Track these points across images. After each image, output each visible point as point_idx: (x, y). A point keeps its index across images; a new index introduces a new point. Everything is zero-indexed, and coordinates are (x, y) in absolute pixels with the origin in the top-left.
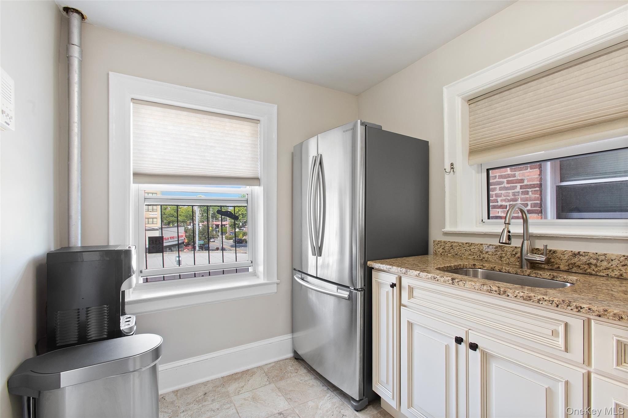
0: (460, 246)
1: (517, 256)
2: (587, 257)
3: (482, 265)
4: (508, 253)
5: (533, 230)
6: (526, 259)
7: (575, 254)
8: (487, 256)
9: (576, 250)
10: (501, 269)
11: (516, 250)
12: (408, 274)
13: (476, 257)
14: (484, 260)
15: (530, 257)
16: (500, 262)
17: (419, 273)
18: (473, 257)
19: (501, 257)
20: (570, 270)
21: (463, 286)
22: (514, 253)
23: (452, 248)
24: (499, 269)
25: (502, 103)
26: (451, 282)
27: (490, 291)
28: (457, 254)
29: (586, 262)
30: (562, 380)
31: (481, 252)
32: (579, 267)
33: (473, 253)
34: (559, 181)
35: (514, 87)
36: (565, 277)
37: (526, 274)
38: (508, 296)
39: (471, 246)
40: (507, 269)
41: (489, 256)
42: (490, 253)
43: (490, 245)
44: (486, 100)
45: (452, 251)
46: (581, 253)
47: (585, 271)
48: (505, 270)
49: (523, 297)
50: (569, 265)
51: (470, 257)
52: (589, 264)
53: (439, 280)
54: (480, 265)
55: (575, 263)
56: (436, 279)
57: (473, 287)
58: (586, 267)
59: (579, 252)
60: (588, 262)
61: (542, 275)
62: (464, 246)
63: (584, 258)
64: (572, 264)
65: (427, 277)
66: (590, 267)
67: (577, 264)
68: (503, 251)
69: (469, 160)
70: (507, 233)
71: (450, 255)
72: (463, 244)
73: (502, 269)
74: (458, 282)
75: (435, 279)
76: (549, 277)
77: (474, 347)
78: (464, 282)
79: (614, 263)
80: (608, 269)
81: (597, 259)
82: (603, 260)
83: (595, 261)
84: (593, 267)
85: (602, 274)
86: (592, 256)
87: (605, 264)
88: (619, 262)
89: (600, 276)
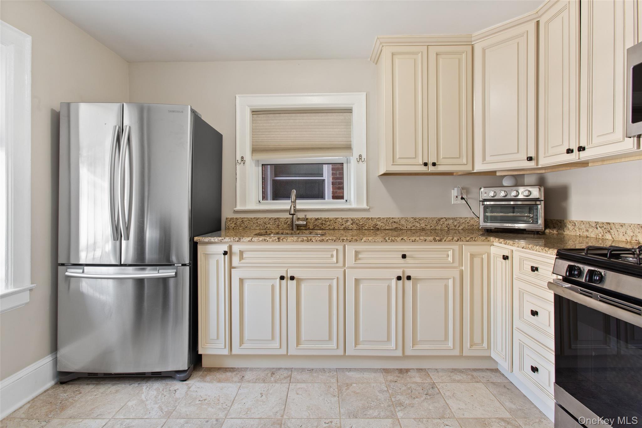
0: (249, 220)
1: (288, 223)
2: (321, 220)
3: (271, 232)
4: (283, 222)
5: (298, 207)
6: (295, 224)
7: (316, 219)
8: (269, 226)
9: (317, 217)
11: (287, 220)
12: (242, 241)
13: (261, 227)
14: (267, 229)
15: (297, 223)
16: (278, 229)
17: (252, 239)
18: (259, 227)
19: (278, 226)
20: (314, 229)
21: (286, 241)
22: (286, 222)
23: (243, 223)
25: (275, 121)
26: (277, 240)
27: (303, 241)
28: (247, 227)
30: (335, 277)
31: (265, 223)
33: (260, 224)
34: (274, 176)
35: (283, 113)
36: (316, 232)
37: (297, 233)
38: (312, 241)
39: (258, 220)
40: (286, 232)
41: (271, 226)
42: (271, 223)
43: (271, 218)
44: (265, 115)
45: (243, 225)
46: (319, 218)
47: (321, 228)
49: (320, 240)
50: (314, 226)
51: (257, 228)
52: (322, 224)
53: (269, 241)
54: (270, 232)
55: (316, 224)
56: (267, 240)
57: (292, 241)
58: (321, 225)
59: (318, 218)
60: (322, 223)
62: (252, 220)
64: (315, 225)
65: (259, 240)
66: (323, 226)
67: (317, 225)
68: (280, 221)
69: (252, 156)
70: (293, 208)
71: (241, 228)
72: (251, 219)
73: (283, 232)
74: (282, 239)
75: (265, 240)
77: (292, 278)
78: (287, 239)
79: (332, 222)
80: (329, 225)
81: (325, 221)
82: (327, 221)
83: (324, 222)
84: (324, 225)
85: (327, 228)
86: (323, 219)
87: (328, 223)
88: (333, 221)
89: (327, 230)
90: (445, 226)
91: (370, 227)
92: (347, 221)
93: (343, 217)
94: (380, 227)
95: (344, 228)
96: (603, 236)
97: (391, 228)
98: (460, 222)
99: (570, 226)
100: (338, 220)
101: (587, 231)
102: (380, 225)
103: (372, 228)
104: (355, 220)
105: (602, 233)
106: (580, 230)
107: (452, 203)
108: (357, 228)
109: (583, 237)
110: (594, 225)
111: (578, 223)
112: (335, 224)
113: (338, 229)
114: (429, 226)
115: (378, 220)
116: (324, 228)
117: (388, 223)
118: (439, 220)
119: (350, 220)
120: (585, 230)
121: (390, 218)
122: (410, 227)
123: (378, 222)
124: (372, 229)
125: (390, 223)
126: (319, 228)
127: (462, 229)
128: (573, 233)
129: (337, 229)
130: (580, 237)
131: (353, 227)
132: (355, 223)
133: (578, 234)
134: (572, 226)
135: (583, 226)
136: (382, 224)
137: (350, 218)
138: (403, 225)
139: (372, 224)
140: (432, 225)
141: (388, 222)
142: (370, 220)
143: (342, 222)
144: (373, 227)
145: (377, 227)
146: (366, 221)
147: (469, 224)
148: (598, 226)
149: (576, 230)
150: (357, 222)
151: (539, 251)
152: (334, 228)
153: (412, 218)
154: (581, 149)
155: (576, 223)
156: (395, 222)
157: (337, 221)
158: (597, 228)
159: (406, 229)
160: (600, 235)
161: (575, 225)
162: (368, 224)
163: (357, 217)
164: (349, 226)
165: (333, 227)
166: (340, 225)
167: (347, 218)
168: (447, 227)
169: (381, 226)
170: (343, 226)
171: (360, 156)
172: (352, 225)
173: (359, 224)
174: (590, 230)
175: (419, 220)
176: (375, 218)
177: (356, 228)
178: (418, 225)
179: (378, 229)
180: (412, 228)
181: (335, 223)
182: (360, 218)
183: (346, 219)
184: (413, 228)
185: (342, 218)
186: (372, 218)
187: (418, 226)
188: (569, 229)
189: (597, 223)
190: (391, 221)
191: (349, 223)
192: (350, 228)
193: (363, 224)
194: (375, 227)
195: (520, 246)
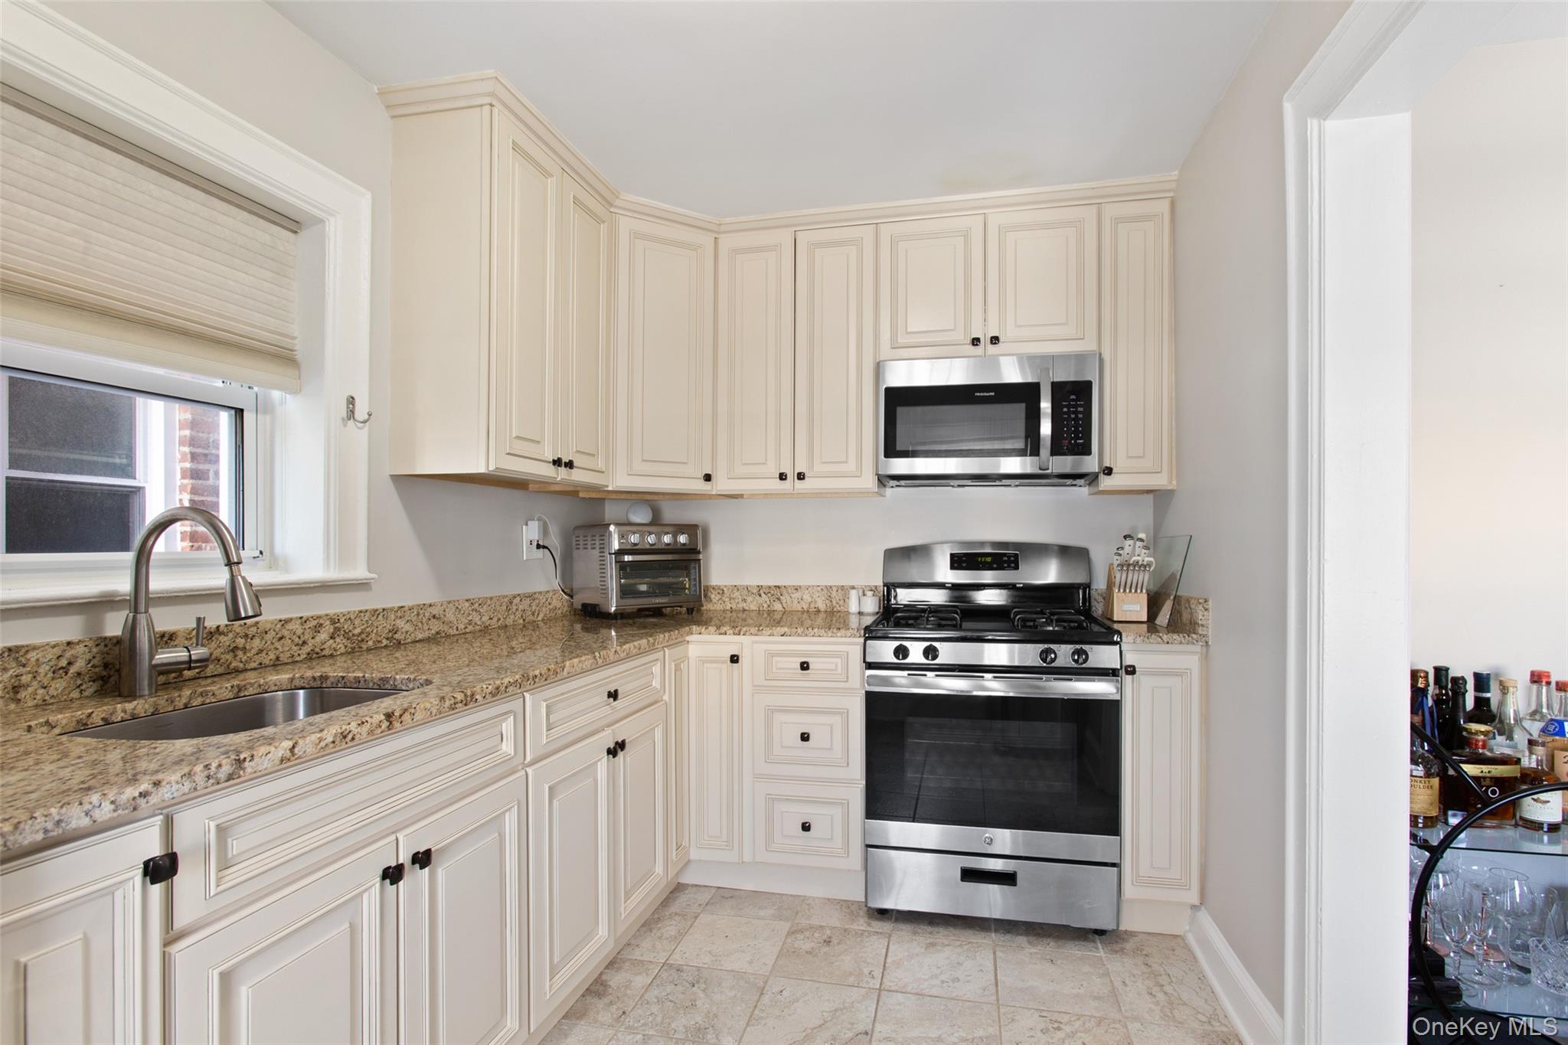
2: (231, 635)
6: (152, 667)
7: (211, 633)
10: (111, 714)
15: (164, 656)
24: (102, 719)
29: (229, 646)
32: (219, 661)
46: (221, 629)
47: (228, 666)
48: (122, 714)
52: (234, 650)
58: (229, 657)
59: (218, 627)
60: (232, 646)
61: (216, 693)
63: (226, 638)
66: (236, 656)
67: (213, 657)
76: (231, 693)
79: (268, 637)
80: (260, 651)
81: (246, 636)
82: (254, 636)
83: (243, 641)
84: (240, 653)
85: (253, 665)
86: (237, 631)
87: (257, 643)
88: (274, 633)
89: (252, 669)
90: (520, 616)
91: (379, 639)
92: (317, 629)
93: (305, 614)
94: (402, 637)
95: (309, 654)
96: (769, 606)
97: (426, 634)
98: (539, 604)
99: (714, 596)
100: (290, 626)
101: (744, 600)
102: (404, 630)
103: (385, 642)
104: (342, 621)
105: (768, 602)
106: (732, 601)
107: (525, 558)
108: (346, 647)
109: (737, 611)
110: (755, 591)
111: (728, 589)
112: (282, 641)
113: (290, 660)
114: (495, 619)
115: (399, 614)
116: (241, 665)
117: (421, 622)
118: (511, 603)
119: (328, 622)
120: (740, 600)
121: (424, 605)
122: (463, 627)
123: (400, 623)
124: (386, 646)
125: (424, 620)
126: (221, 670)
127: (543, 620)
128: (719, 607)
129: (286, 661)
130: (731, 612)
131: (334, 645)
132: (342, 632)
133: (728, 608)
134: (718, 595)
135: (737, 594)
136: (408, 627)
137: (327, 615)
138: (450, 622)
139: (383, 626)
140: (500, 616)
141: (420, 617)
142: (379, 619)
143: (303, 633)
144: (387, 639)
145: (396, 636)
146: (370, 622)
147: (551, 607)
148: (761, 592)
149: (724, 602)
150: (346, 627)
151: (819, 636)
152: (278, 658)
153: (467, 600)
154: (801, 476)
155: (725, 589)
156: (434, 617)
157: (286, 633)
158: (760, 596)
159: (457, 633)
160: (765, 606)
161: (723, 593)
162: (375, 631)
163: (344, 610)
164: (324, 646)
165: (272, 656)
166: (297, 645)
167: (319, 617)
168: (522, 616)
169: (407, 632)
170: (306, 647)
171: (351, 401)
172: (332, 641)
173: (351, 634)
174: (750, 599)
175: (480, 605)
176: (391, 609)
177: (343, 650)
178: (476, 618)
179: (400, 643)
180: (467, 630)
181: (281, 639)
182: (354, 612)
183: (316, 622)
184: (470, 628)
185: (301, 618)
186: (384, 610)
187: (479, 623)
188: (711, 601)
189: (760, 587)
190: (426, 614)
191: (323, 636)
192: (326, 652)
193: (362, 632)
194: (392, 637)
195: (775, 633)
